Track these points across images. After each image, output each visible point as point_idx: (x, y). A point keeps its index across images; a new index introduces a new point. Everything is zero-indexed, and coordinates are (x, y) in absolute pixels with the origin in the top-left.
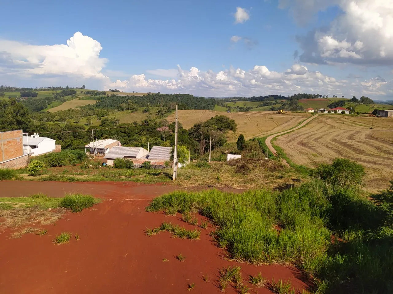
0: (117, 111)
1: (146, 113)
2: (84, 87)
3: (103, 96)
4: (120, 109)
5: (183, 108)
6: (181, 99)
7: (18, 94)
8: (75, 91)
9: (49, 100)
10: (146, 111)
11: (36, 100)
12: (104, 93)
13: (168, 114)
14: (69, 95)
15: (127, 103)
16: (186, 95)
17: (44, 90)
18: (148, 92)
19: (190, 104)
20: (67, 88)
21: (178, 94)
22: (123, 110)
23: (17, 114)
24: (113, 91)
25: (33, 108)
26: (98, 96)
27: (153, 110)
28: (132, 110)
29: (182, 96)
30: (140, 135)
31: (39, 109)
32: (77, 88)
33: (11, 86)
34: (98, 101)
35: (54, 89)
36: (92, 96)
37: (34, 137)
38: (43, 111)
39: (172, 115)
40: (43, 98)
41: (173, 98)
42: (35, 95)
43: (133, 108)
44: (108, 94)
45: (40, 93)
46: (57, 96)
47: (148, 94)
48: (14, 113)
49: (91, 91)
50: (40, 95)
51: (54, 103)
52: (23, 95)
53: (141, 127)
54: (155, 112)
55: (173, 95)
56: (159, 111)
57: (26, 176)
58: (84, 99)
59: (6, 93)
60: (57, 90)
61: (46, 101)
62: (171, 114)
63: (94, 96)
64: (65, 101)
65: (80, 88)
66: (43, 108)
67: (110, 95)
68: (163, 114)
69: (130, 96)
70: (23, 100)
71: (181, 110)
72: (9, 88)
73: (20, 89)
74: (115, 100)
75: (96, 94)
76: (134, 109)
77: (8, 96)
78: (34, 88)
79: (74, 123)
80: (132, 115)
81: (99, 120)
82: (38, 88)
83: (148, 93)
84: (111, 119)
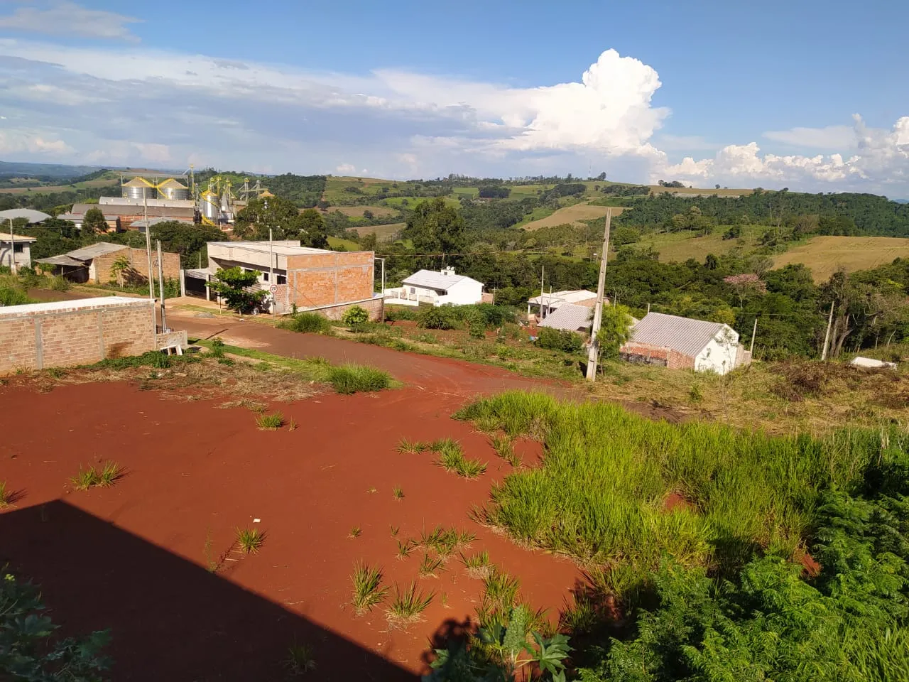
0: (662, 232)
1: (731, 240)
2: (604, 175)
3: (642, 196)
4: (668, 228)
5: (841, 232)
6: (847, 207)
7: (475, 191)
8: (583, 186)
9: (528, 205)
10: (731, 235)
11: (504, 205)
12: (645, 190)
13: (790, 245)
14: (570, 194)
15: (689, 213)
16: (865, 198)
17: (524, 184)
18: (756, 187)
19: (874, 223)
20: (569, 179)
21: (838, 195)
22: (674, 230)
23: (443, 230)
24: (667, 185)
25: (497, 221)
26: (629, 198)
27: (752, 234)
28: (697, 231)
29: (850, 198)
30: (685, 289)
31: (507, 223)
32: (590, 179)
33: (465, 176)
34: (627, 209)
35: (542, 181)
36: (617, 196)
37: (446, 274)
38: (513, 226)
39: (801, 248)
40: (519, 200)
41: (825, 203)
42: (504, 194)
43: (701, 226)
44: (652, 193)
45: (515, 189)
46: (545, 197)
47: (753, 193)
48: (439, 225)
49: (617, 186)
50: (515, 193)
51: (537, 211)
52: (484, 194)
53: (691, 272)
54: (756, 238)
55: (826, 196)
56: (766, 237)
57: (342, 332)
58: (598, 204)
59: (457, 190)
60: (548, 184)
61: (523, 207)
62: (799, 245)
63: (621, 197)
64: (559, 207)
65: (595, 179)
66: (514, 222)
67: (656, 195)
68: (774, 244)
69: (706, 196)
70: (482, 204)
71: (835, 235)
72: (463, 179)
73: (481, 181)
74: (668, 207)
75: (627, 193)
76: (702, 228)
77: (458, 196)
78: (505, 179)
79: (563, 254)
80: (697, 242)
81: (616, 251)
82: (513, 179)
83: (754, 190)
84: (641, 250)
